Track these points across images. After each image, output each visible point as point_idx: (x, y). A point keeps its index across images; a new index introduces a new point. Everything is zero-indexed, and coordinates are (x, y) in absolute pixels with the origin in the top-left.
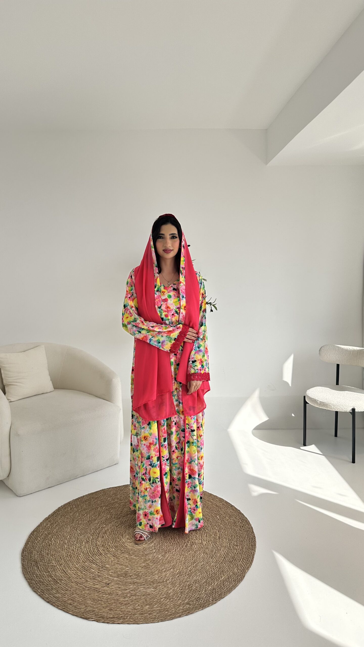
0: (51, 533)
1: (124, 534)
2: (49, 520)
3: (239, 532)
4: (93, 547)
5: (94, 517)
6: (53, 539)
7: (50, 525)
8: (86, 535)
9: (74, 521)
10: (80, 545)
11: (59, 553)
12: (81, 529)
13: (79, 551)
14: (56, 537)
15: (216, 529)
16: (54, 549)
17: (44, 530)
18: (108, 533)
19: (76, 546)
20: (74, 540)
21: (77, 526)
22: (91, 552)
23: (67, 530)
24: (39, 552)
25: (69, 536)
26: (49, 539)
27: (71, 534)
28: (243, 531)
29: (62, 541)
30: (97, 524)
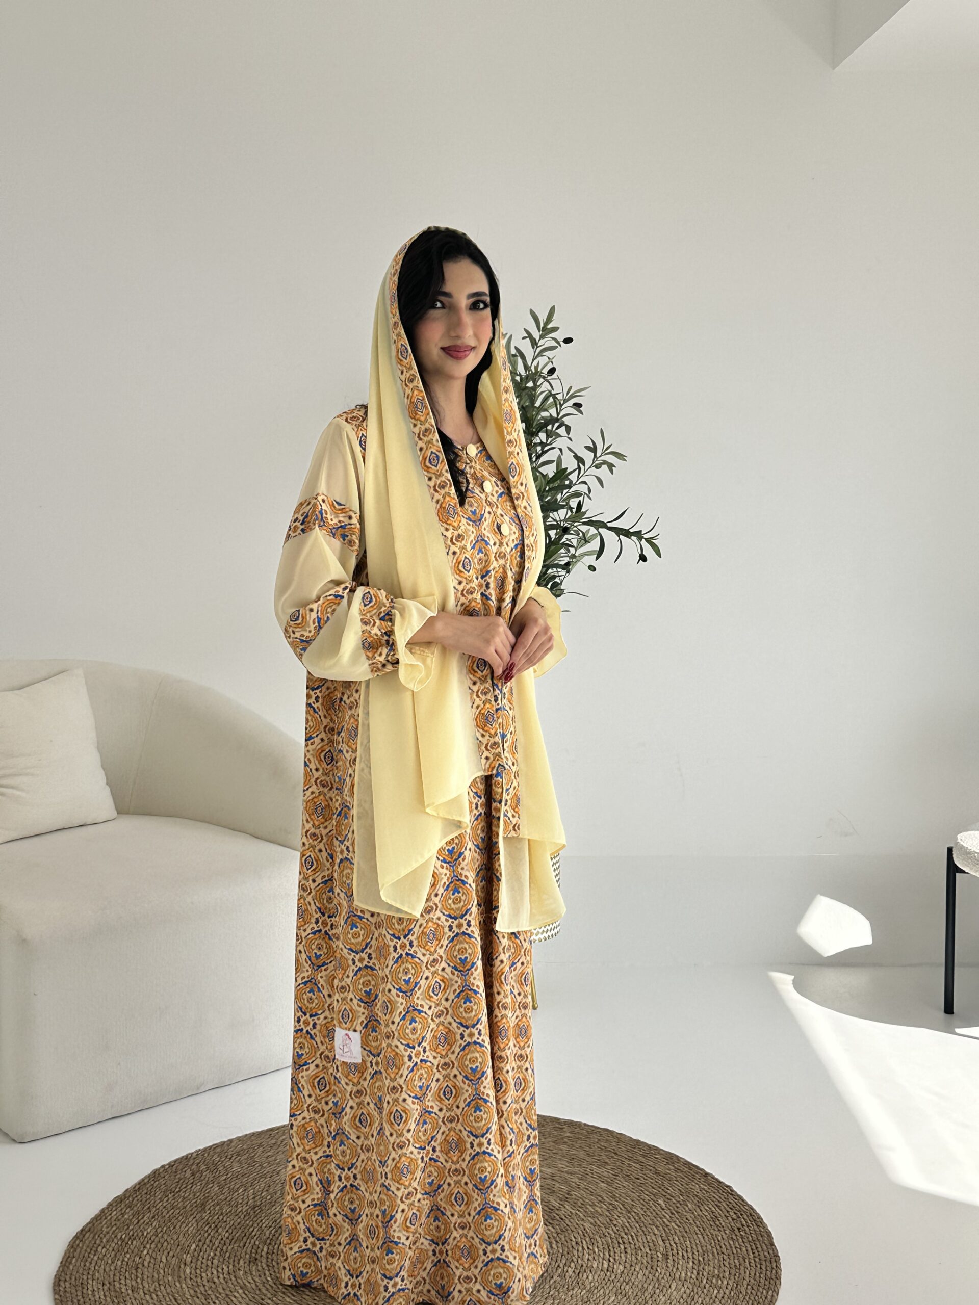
0: (137, 1235)
2: (127, 1201)
3: (727, 1244)
6: (145, 1252)
7: (131, 1217)
8: (248, 1241)
9: (205, 1206)
10: (231, 1267)
11: (167, 1286)
13: (230, 1281)
14: (153, 1246)
15: (655, 1235)
16: (153, 1276)
17: (114, 1228)
19: (220, 1270)
20: (211, 1254)
21: (218, 1218)
23: (187, 1228)
24: (108, 1285)
25: (194, 1246)
26: (132, 1252)
28: (741, 1240)
29: (175, 1258)
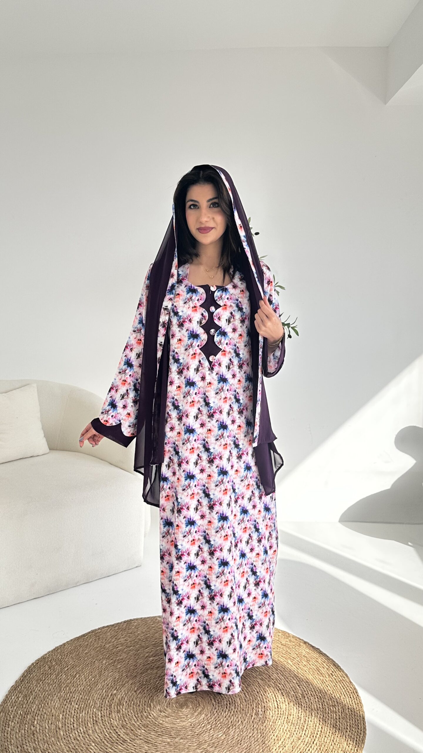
0: (29, 711)
1: (152, 704)
2: (19, 689)
4: (108, 730)
5: (93, 679)
6: (36, 723)
7: (23, 699)
8: (90, 709)
9: (61, 688)
10: (84, 729)
11: (53, 745)
12: (78, 701)
13: (86, 739)
14: (39, 718)
16: (44, 739)
17: (15, 708)
18: (124, 703)
19: (79, 731)
20: (72, 720)
21: (70, 695)
22: (107, 739)
23: (54, 704)
24: (20, 747)
25: (61, 716)
26: (29, 723)
27: (63, 712)
29: (52, 725)
30: (101, 691)
